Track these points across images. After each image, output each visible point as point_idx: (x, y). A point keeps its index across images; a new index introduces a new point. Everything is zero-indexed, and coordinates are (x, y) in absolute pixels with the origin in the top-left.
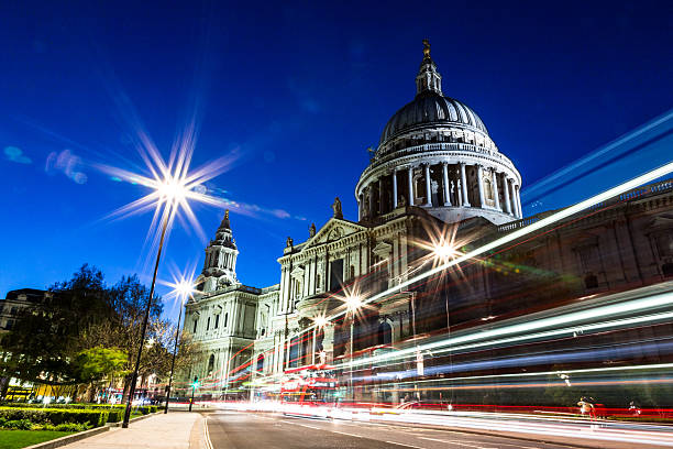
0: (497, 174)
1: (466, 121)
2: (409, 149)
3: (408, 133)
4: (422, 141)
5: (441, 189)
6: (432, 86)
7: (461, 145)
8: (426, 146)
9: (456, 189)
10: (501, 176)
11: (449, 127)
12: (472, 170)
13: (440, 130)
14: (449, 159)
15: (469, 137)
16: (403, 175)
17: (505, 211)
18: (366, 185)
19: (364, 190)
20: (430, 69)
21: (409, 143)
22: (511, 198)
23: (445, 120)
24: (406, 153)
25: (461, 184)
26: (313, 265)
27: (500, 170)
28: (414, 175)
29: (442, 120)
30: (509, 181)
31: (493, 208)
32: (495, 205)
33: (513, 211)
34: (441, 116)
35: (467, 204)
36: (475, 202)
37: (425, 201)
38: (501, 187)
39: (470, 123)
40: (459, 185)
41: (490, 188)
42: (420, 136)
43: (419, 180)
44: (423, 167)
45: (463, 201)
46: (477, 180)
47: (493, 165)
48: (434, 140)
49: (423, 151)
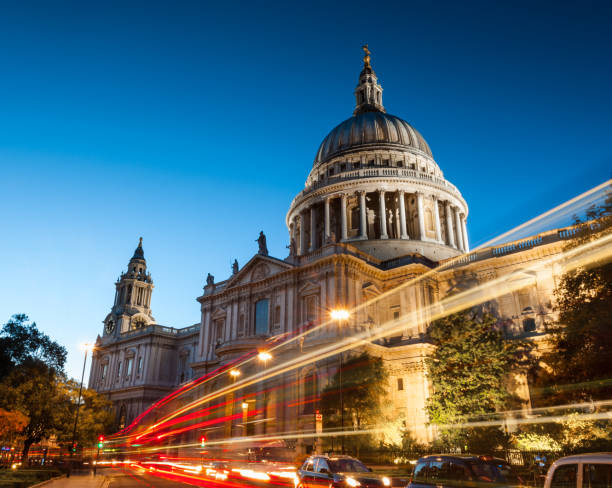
0: (439, 202)
1: (407, 141)
2: (343, 175)
3: (342, 155)
4: (358, 165)
5: (378, 220)
6: (372, 100)
7: (400, 171)
8: (362, 172)
9: (394, 219)
10: (443, 204)
11: (388, 149)
12: (412, 198)
13: (379, 152)
14: (386, 186)
15: (411, 159)
16: (337, 203)
17: (448, 243)
18: (296, 213)
19: (295, 219)
20: (370, 81)
21: (343, 167)
22: (455, 228)
23: (384, 141)
24: (340, 179)
25: (400, 214)
26: (236, 307)
27: (443, 196)
28: (348, 204)
29: (379, 141)
30: (454, 210)
31: (433, 240)
32: (436, 237)
33: (458, 244)
34: (380, 135)
35: (405, 236)
36: (414, 234)
37: (359, 233)
38: (444, 217)
39: (411, 143)
40: (397, 216)
41: (431, 218)
42: (356, 160)
43: (354, 209)
44: (358, 194)
45: (402, 233)
46: (417, 209)
47: (435, 192)
48: (371, 164)
49: (359, 177)
